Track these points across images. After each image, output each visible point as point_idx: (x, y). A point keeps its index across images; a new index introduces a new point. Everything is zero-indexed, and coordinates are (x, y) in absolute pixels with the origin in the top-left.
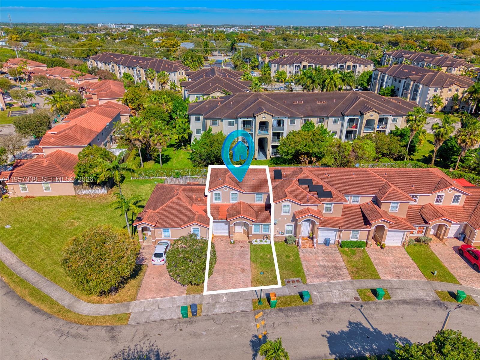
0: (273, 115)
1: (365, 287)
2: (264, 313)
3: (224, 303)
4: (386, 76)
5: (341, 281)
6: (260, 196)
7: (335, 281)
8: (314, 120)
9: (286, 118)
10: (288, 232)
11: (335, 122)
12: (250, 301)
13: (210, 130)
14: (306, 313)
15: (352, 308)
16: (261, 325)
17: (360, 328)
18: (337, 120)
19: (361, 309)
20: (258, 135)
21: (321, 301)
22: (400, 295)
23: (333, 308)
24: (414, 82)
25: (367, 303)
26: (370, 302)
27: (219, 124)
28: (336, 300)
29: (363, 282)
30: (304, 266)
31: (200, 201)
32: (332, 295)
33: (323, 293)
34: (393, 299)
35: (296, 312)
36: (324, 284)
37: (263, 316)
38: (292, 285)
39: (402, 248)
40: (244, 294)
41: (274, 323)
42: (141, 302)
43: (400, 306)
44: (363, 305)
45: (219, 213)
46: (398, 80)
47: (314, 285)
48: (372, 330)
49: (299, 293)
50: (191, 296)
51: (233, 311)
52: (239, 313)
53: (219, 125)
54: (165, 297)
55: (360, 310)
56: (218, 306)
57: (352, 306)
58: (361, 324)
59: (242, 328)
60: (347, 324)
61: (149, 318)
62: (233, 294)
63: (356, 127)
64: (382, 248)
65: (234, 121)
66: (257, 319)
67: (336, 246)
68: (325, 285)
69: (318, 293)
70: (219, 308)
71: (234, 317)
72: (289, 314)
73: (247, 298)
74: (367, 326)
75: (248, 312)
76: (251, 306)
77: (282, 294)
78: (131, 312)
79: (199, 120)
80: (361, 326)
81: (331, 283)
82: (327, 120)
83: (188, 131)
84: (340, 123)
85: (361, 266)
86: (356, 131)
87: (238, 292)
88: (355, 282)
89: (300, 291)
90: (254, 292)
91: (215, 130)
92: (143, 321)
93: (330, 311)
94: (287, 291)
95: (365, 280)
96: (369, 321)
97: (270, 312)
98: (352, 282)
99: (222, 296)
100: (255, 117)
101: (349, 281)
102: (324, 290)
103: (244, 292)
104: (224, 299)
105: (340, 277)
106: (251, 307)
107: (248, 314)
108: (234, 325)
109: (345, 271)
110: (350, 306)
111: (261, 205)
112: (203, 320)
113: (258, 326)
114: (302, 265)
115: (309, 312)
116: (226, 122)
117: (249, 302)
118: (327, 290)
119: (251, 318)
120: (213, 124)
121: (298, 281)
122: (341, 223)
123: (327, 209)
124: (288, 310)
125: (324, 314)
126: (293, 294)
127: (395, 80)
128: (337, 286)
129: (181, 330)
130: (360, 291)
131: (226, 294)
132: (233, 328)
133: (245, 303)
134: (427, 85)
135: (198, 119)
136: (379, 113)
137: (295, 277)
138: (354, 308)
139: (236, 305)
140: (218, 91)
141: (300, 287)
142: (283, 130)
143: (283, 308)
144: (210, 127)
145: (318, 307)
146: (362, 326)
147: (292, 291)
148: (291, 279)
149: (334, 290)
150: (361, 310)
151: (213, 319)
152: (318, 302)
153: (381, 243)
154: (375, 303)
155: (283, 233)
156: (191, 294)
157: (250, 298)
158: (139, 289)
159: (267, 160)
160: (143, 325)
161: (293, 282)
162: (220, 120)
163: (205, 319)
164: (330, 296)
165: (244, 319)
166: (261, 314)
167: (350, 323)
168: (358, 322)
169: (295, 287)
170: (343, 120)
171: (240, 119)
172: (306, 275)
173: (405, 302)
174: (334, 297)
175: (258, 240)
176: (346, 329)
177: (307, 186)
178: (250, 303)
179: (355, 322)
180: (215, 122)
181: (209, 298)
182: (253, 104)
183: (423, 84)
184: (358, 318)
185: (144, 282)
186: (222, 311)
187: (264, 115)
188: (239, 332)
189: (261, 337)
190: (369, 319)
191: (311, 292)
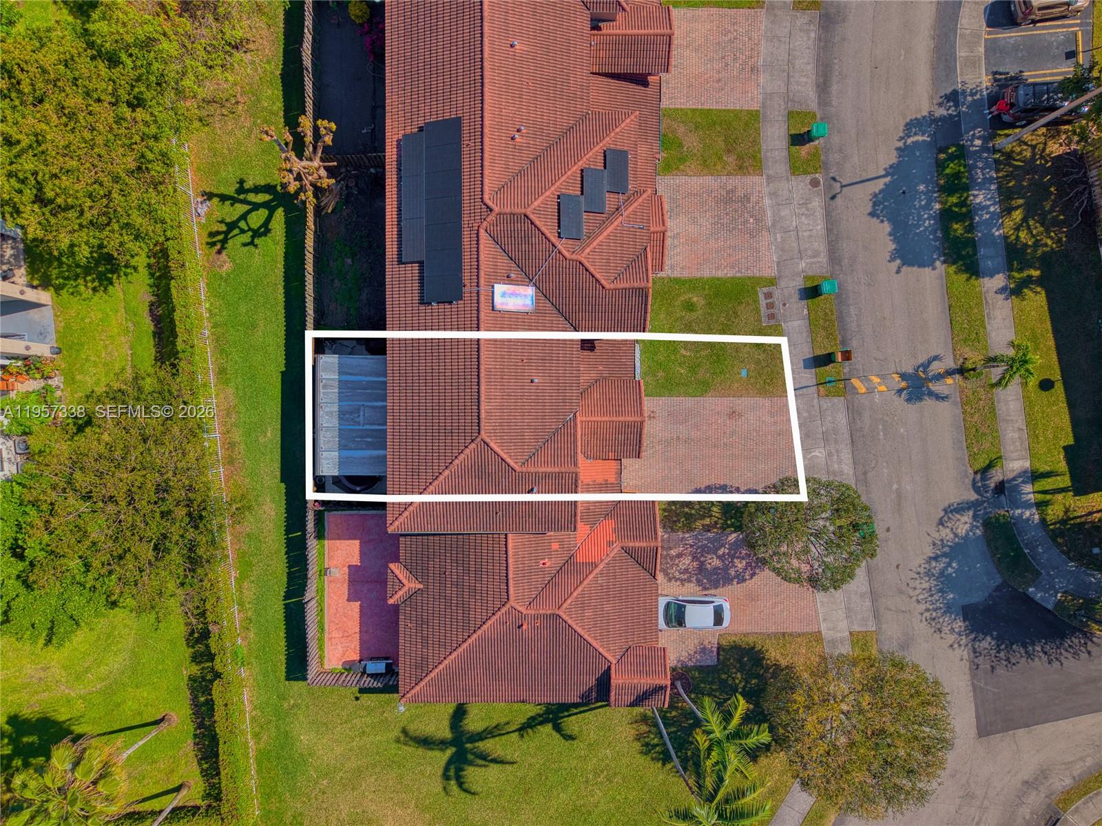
1: (785, 153)
2: (853, 375)
3: (830, 454)
5: (767, 200)
7: (768, 213)
12: (822, 402)
14: (851, 294)
15: (839, 200)
16: (879, 384)
17: (885, 199)
19: (841, 182)
21: (823, 259)
22: (805, 88)
23: (838, 238)
25: (826, 166)
26: (822, 157)
28: (820, 227)
29: (769, 154)
30: (720, 274)
32: (808, 233)
33: (803, 248)
34: (813, 106)
36: (776, 239)
37: (859, 378)
38: (780, 310)
40: (805, 414)
42: (824, 620)
43: (834, 103)
44: (831, 175)
47: (778, 263)
48: (888, 179)
49: (801, 300)
51: (847, 436)
52: (852, 423)
55: (842, 186)
56: (836, 466)
57: (833, 198)
58: (876, 195)
59: (886, 418)
60: (876, 221)
61: (862, 596)
62: (805, 437)
66: (868, 389)
68: (779, 240)
69: (801, 258)
70: (840, 462)
71: (861, 434)
73: (817, 407)
74: (879, 185)
75: (851, 406)
76: (835, 400)
77: (805, 335)
78: (848, 633)
80: (881, 196)
81: (774, 225)
85: (721, 142)
87: (800, 426)
88: (771, 172)
89: (797, 296)
90: (801, 392)
92: (868, 603)
93: (846, 247)
94: (796, 323)
95: (763, 146)
96: (869, 177)
98: (770, 178)
99: (809, 460)
101: (768, 184)
102: (795, 245)
104: (817, 454)
105: (753, 199)
106: (839, 402)
107: (853, 406)
108: (878, 434)
109: (736, 181)
110: (833, 203)
113: (883, 388)
114: (718, 279)
115: (850, 288)
117: (826, 403)
118: (793, 239)
119: (864, 400)
121: (768, 295)
124: (843, 328)
125: (853, 260)
126: (806, 312)
128: (783, 214)
129: (888, 530)
130: (796, 168)
131: (805, 450)
132: (885, 435)
133: (829, 413)
137: (756, 301)
138: (839, 196)
139: (834, 429)
141: (786, 294)
143: (839, 338)
145: (837, 267)
146: (880, 194)
147: (796, 314)
148: (763, 308)
149: (794, 223)
150: (843, 184)
151: (865, 473)
152: (825, 266)
154: (826, 149)
157: (816, 401)
158: (791, 635)
160: (877, 601)
161: (770, 306)
163: (864, 488)
164: (810, 236)
165: (865, 414)
166: (854, 382)
167: (872, 214)
168: (871, 200)
169: (784, 305)
172: (751, 273)
173: (823, 87)
174: (811, 227)
176: (888, 226)
178: (827, 401)
179: (870, 203)
184: (862, 197)
185: (773, 629)
186: (846, 455)
188: (894, 423)
189: (903, 384)
190: (865, 177)
191: (798, 274)
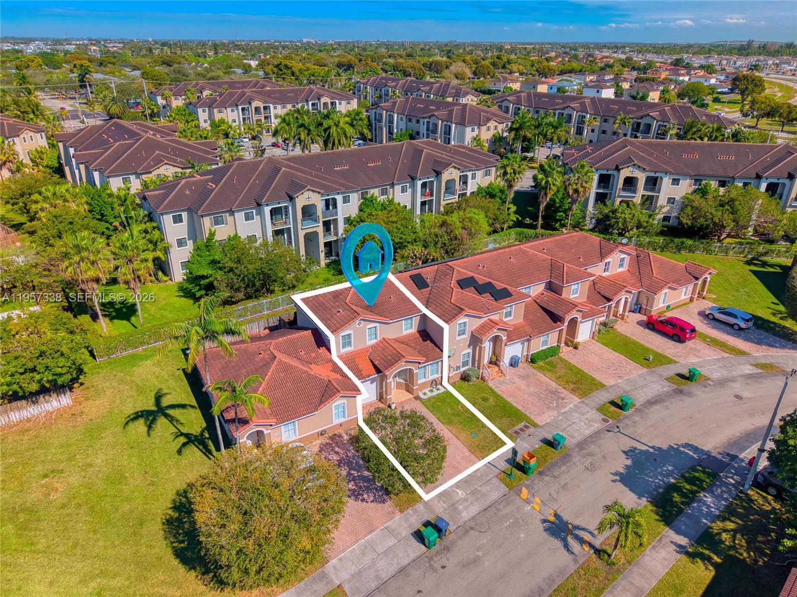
0: (322, 191)
1: (602, 402)
2: (527, 487)
3: (465, 500)
4: (396, 115)
5: (571, 406)
6: (409, 321)
7: (567, 409)
8: (375, 192)
9: (338, 193)
10: (465, 364)
11: (403, 190)
12: (494, 479)
13: (212, 234)
14: (571, 463)
15: (611, 434)
16: (538, 504)
17: (640, 454)
18: (405, 188)
19: (620, 430)
20: (302, 229)
21: (574, 441)
22: (640, 397)
23: (593, 442)
24: (442, 122)
25: (619, 421)
26: (621, 417)
27: (226, 221)
28: (588, 432)
29: (593, 397)
30: (515, 404)
31: (317, 357)
32: (578, 428)
33: (567, 429)
34: (638, 404)
35: (560, 467)
37: (529, 491)
38: (524, 435)
39: (594, 341)
40: (479, 474)
41: (550, 494)
42: (340, 559)
43: (651, 410)
44: (618, 425)
45: (360, 366)
46: (414, 120)
47: (547, 423)
48: (651, 450)
49: (541, 441)
50: (410, 511)
51: (487, 504)
52: (497, 502)
53: (227, 224)
54: (371, 532)
55: (619, 432)
56: (461, 507)
57: (609, 431)
58: (636, 448)
59: (520, 520)
60: (624, 456)
61: (377, 577)
62: (466, 481)
63: (432, 195)
64: (576, 348)
65: (254, 211)
66: (527, 499)
67: (526, 364)
68: (559, 419)
70: (466, 508)
71: (496, 512)
72: (556, 473)
73: (488, 478)
74: (644, 448)
75: (507, 496)
76: (503, 486)
78: (338, 583)
79: (181, 221)
81: (564, 413)
82: (391, 190)
83: (160, 246)
84: (409, 191)
85: (575, 379)
86: (432, 200)
87: (470, 476)
88: (586, 401)
89: (540, 438)
90: (490, 465)
91: (222, 233)
92: (373, 585)
93: (593, 448)
94: (526, 445)
95: (594, 394)
96: (640, 441)
97: (533, 483)
98: (583, 402)
99: (453, 490)
100: (291, 199)
101: (579, 403)
102: (565, 426)
103: (476, 471)
104: (460, 493)
105: (565, 401)
106: (504, 489)
107: (509, 498)
108: (506, 522)
109: (565, 392)
110: (607, 432)
111: (412, 335)
112: (460, 538)
113: (537, 508)
114: (511, 404)
115: (574, 460)
116: (240, 216)
117: (496, 482)
118: (567, 424)
119: (518, 502)
120: (217, 223)
121: (526, 427)
122: (528, 329)
123: (509, 314)
124: (549, 469)
125: (591, 454)
126: (537, 446)
127: (410, 120)
128: (573, 414)
129: (443, 567)
130: (601, 410)
131: (457, 485)
132: (509, 526)
133: (491, 486)
134: (462, 123)
135: (178, 219)
136: (459, 169)
137: (518, 423)
138: (613, 433)
139: (484, 494)
140: (166, 164)
141: (536, 434)
142: (336, 214)
143: (541, 469)
144: (210, 230)
145: (577, 449)
146: (638, 450)
147: (532, 442)
148: (517, 428)
149: (575, 421)
150: (621, 432)
151: (472, 528)
152: (572, 444)
153: (572, 342)
154: (626, 417)
155: (458, 368)
156: (408, 508)
157: (492, 475)
159: (322, 269)
160: (379, 592)
161: (521, 430)
162: (228, 214)
163: (461, 533)
164: (577, 430)
165: (511, 508)
166: (524, 490)
167: (624, 452)
169: (530, 436)
170: (413, 187)
171: (267, 205)
172: (529, 415)
173: (650, 403)
174: (583, 428)
175: (426, 391)
176: (629, 462)
177: (473, 288)
178: (498, 482)
179: (629, 448)
180: (220, 219)
181: (439, 502)
182: (277, 178)
183: (456, 123)
184: (626, 443)
186: (474, 510)
187: (307, 194)
188: (522, 528)
189: (552, 519)
190: (638, 438)
191: (551, 433)
